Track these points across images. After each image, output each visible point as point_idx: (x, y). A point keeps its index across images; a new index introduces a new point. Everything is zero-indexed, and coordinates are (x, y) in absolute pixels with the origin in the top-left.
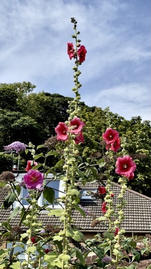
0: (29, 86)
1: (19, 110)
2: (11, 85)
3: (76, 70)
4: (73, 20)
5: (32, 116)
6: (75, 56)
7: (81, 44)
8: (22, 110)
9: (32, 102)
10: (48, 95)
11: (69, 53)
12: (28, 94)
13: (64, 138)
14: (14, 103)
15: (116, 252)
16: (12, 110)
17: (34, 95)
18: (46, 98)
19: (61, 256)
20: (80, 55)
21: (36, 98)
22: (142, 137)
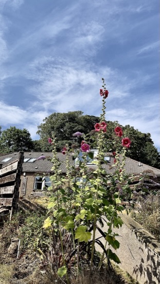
0: (81, 113)
1: (77, 123)
2: (73, 112)
3: (103, 101)
4: (103, 79)
5: (82, 125)
6: (103, 95)
7: (106, 89)
8: (78, 123)
9: (82, 119)
10: (89, 116)
11: (101, 94)
12: (80, 116)
13: (99, 130)
14: (74, 120)
15: (121, 179)
16: (74, 123)
17: (83, 116)
18: (88, 118)
19: (96, 179)
20: (106, 94)
21: (84, 118)
22: (130, 134)
